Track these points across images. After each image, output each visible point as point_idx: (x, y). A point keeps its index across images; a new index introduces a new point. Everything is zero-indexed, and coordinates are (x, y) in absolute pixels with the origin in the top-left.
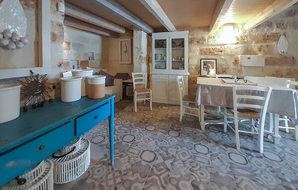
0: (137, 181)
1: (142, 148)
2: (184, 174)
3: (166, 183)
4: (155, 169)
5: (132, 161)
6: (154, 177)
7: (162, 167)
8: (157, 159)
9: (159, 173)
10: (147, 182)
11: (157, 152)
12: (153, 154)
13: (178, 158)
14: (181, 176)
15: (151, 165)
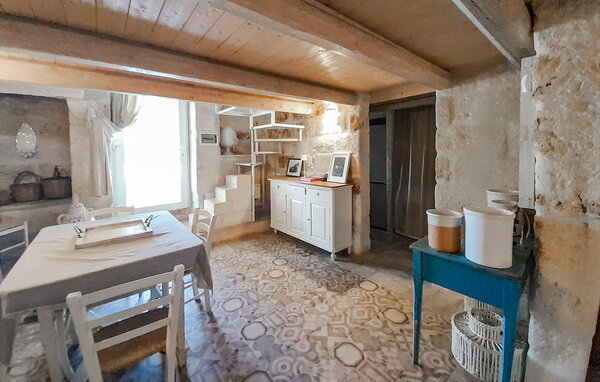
0: (375, 330)
1: (356, 376)
2: (314, 316)
3: (340, 316)
4: (347, 332)
5: (379, 357)
6: (351, 325)
7: (335, 331)
8: (336, 344)
9: (344, 327)
10: (363, 324)
11: (329, 355)
12: (339, 355)
13: (303, 334)
14: (318, 315)
15: (349, 339)
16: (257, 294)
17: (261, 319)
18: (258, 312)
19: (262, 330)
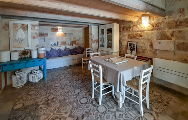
16: (73, 105)
17: (75, 94)
18: (75, 97)
19: (75, 91)
